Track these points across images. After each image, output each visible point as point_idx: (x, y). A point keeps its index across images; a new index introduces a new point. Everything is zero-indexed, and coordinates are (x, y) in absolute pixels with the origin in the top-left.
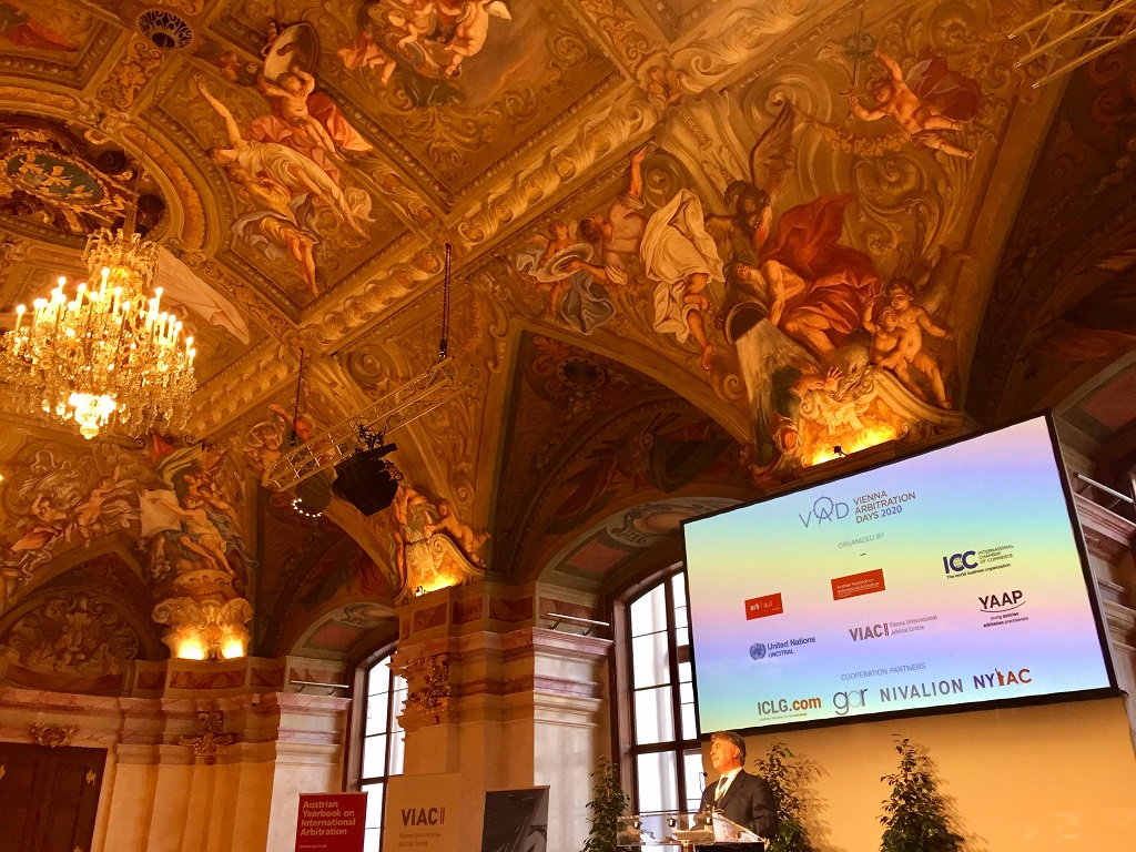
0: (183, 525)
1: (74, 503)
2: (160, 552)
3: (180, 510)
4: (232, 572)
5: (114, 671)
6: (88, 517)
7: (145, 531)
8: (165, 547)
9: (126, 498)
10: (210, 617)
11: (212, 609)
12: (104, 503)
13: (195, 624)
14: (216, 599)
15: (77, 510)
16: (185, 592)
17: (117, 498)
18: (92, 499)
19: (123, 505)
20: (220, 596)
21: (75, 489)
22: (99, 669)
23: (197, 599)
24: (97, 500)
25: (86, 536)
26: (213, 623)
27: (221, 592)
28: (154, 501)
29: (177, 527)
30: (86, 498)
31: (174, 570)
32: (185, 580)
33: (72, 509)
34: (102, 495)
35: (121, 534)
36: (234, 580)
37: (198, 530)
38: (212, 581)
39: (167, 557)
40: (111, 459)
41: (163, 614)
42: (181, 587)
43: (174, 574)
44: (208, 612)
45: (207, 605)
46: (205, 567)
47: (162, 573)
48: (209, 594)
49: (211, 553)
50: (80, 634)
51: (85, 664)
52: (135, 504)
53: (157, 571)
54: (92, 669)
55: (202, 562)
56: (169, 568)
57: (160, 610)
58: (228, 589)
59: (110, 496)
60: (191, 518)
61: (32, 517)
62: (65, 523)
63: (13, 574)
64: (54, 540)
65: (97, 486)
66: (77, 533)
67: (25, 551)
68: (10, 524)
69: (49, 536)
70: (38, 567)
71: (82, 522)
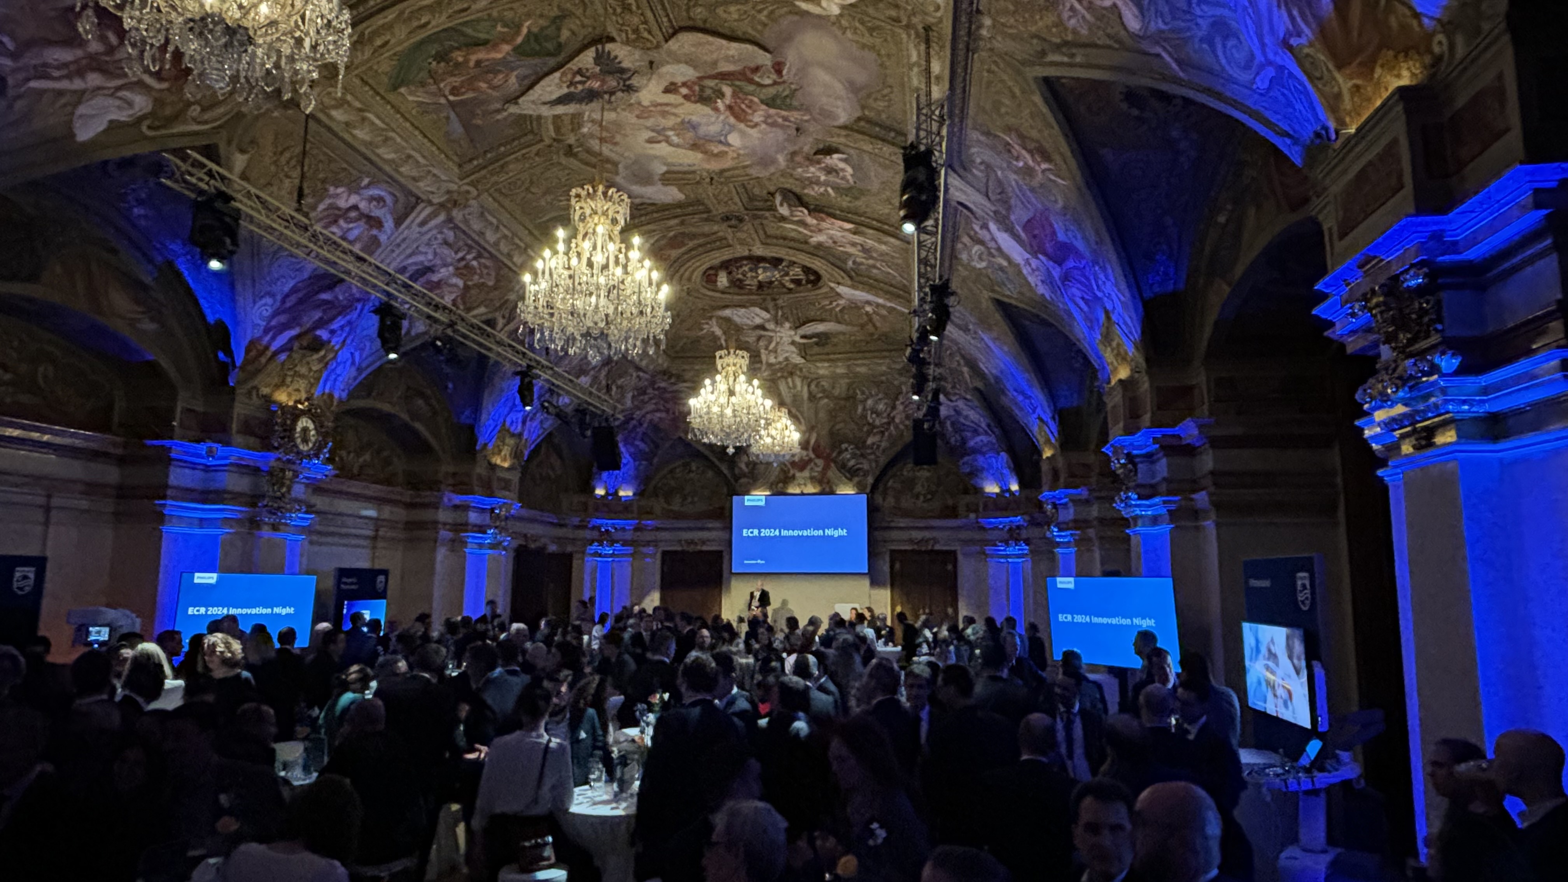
1: (888, 411)
4: (993, 436)
5: (950, 502)
6: (899, 417)
10: (994, 465)
11: (993, 461)
13: (988, 471)
14: (993, 454)
15: (892, 415)
16: (975, 451)
20: (994, 452)
21: (885, 404)
22: (942, 503)
23: (983, 454)
25: (903, 428)
26: (998, 470)
27: (993, 449)
30: (894, 408)
31: (962, 438)
32: (972, 443)
33: (889, 415)
36: (997, 441)
38: (986, 442)
39: (955, 432)
40: (896, 383)
41: (966, 467)
42: (971, 449)
43: (964, 441)
44: (992, 463)
45: (990, 458)
47: (956, 442)
48: (988, 451)
49: (978, 426)
50: (926, 484)
51: (932, 501)
53: (953, 440)
54: (937, 504)
56: (960, 438)
57: (964, 464)
58: (996, 447)
61: (869, 424)
62: (889, 424)
63: (872, 457)
64: (886, 434)
65: (897, 399)
66: (897, 427)
67: (873, 444)
68: (861, 430)
69: (883, 433)
70: (884, 451)
71: (897, 420)
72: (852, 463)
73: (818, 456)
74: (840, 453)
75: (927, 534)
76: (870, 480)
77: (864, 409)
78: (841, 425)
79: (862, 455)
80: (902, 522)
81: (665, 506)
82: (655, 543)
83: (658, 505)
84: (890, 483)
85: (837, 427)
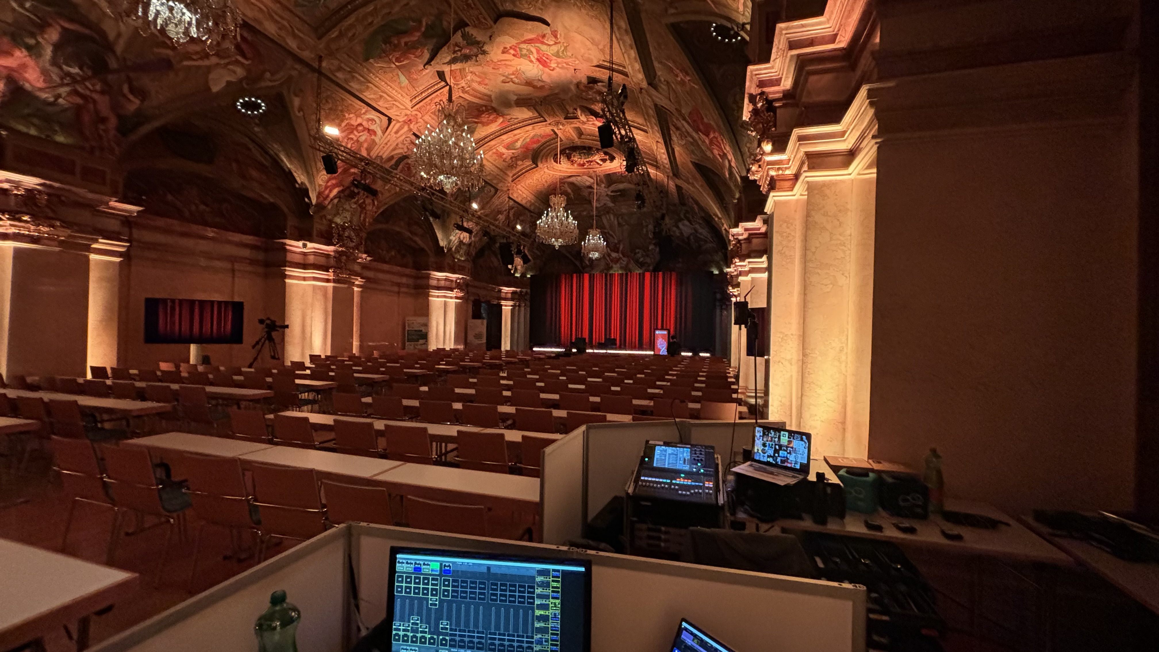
52: (678, 227)
55: (706, 242)
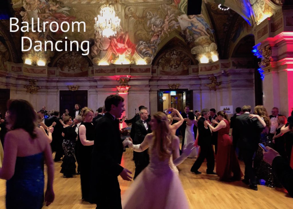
0: (192, 24)
1: (161, 24)
2: (188, 34)
3: (189, 20)
4: (209, 35)
5: (186, 69)
6: (166, 28)
7: (182, 28)
8: (189, 32)
9: (174, 20)
10: (207, 50)
11: (207, 48)
12: (169, 23)
13: (203, 53)
14: (207, 44)
15: (163, 26)
16: (198, 44)
17: (171, 20)
18: (165, 22)
19: (174, 22)
20: (208, 43)
21: (160, 21)
22: (182, 69)
23: (202, 46)
24: (167, 23)
25: (167, 33)
26: (208, 52)
27: (208, 42)
28: (182, 19)
29: (190, 25)
31: (193, 38)
32: (197, 41)
33: (161, 26)
34: (167, 20)
35: (176, 31)
36: (210, 37)
37: (196, 24)
38: (204, 39)
39: (190, 35)
41: (194, 52)
42: (197, 43)
43: (194, 39)
44: (206, 49)
45: (205, 47)
46: (201, 35)
47: (191, 40)
48: (204, 43)
49: (202, 31)
50: (175, 61)
51: (178, 68)
52: (177, 21)
53: (189, 40)
54: (180, 69)
56: (192, 38)
57: (193, 50)
58: (209, 41)
59: (169, 20)
60: (193, 21)
61: (153, 31)
62: (161, 31)
63: (153, 47)
64: (160, 36)
65: (165, 18)
66: (165, 33)
67: (154, 41)
68: (148, 34)
69: (158, 36)
70: (159, 44)
71: (165, 29)
72: (144, 50)
73: (129, 47)
74: (139, 45)
75: (175, 83)
76: (152, 58)
77: (150, 24)
78: (140, 32)
79: (149, 47)
80: (165, 77)
81: (60, 71)
82: (57, 87)
83: (58, 71)
84: (160, 61)
85: (138, 33)
